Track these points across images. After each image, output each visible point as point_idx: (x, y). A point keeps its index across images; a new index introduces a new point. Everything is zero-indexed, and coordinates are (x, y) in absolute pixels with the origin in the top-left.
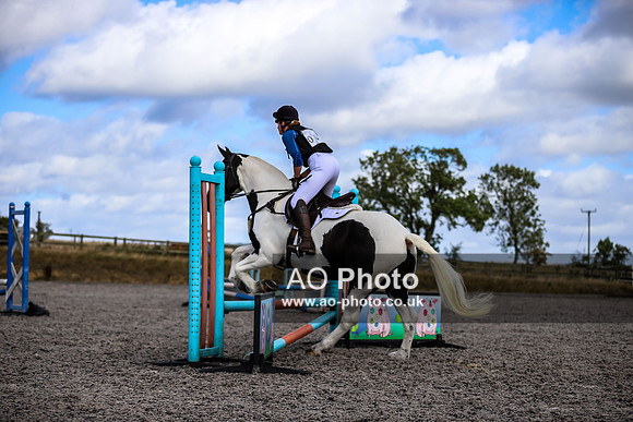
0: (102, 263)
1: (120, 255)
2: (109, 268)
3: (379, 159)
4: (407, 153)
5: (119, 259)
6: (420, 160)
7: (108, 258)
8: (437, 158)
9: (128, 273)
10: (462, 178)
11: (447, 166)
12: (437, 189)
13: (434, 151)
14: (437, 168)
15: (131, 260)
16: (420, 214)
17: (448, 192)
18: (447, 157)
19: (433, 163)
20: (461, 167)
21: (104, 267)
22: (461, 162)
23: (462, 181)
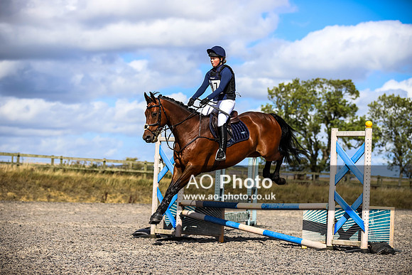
0: (37, 182)
1: (57, 174)
2: (46, 187)
3: (283, 89)
4: (308, 85)
5: (55, 178)
6: (318, 90)
7: (44, 177)
8: (333, 89)
9: (65, 191)
10: (355, 106)
11: (342, 96)
12: (333, 116)
13: (330, 83)
14: (333, 98)
15: (67, 178)
16: (319, 137)
17: (342, 118)
18: (341, 88)
19: (329, 93)
20: (354, 96)
21: (40, 185)
22: (354, 91)
23: (354, 108)
